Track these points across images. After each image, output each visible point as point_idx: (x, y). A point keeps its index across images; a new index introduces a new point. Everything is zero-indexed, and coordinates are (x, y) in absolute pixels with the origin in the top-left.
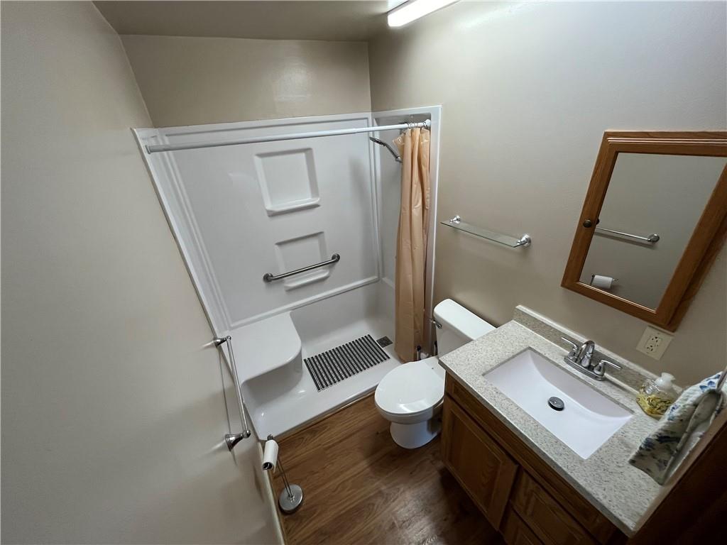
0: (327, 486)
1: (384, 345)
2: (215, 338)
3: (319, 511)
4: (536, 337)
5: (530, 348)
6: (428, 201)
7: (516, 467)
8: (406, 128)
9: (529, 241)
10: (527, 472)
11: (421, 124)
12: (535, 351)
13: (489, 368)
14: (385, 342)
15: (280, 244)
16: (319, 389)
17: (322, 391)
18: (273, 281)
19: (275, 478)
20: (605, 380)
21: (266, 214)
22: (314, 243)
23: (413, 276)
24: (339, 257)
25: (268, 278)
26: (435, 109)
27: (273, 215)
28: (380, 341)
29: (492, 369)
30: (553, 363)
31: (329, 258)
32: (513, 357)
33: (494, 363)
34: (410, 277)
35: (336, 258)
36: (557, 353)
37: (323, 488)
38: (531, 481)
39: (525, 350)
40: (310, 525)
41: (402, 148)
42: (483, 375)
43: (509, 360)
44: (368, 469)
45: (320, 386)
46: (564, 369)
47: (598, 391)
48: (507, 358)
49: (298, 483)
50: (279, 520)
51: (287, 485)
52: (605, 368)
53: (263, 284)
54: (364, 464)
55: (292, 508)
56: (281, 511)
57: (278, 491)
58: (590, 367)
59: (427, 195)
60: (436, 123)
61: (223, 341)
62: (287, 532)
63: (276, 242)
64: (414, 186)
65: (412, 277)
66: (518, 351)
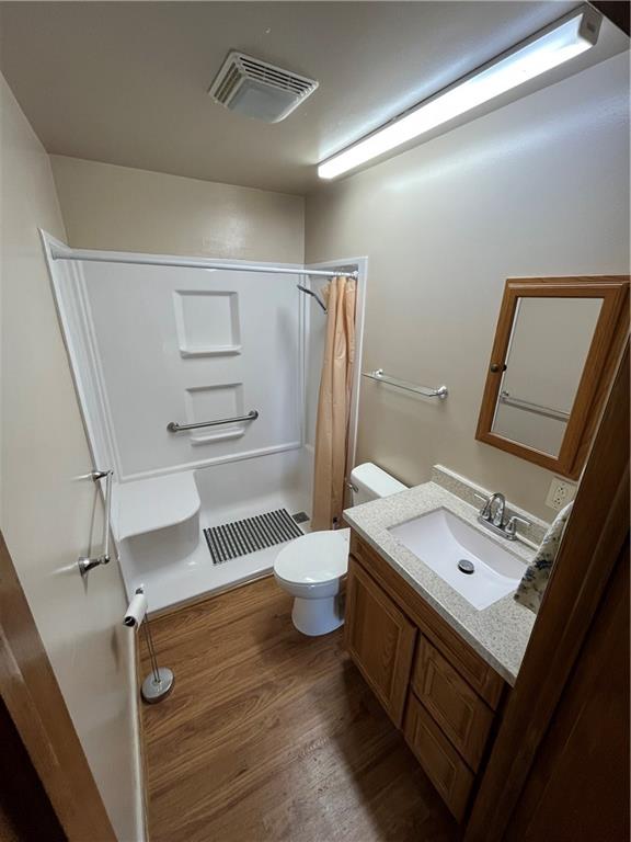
0: (206, 672)
1: (300, 521)
2: (94, 471)
3: (189, 702)
4: (452, 498)
5: (443, 508)
6: (352, 354)
7: (413, 631)
8: (332, 277)
9: (445, 392)
10: (425, 636)
11: (348, 274)
12: (449, 511)
13: (395, 523)
14: (301, 518)
15: (191, 391)
16: (215, 562)
17: (219, 566)
18: (179, 432)
19: (143, 660)
20: (516, 539)
21: (179, 354)
22: (231, 394)
23: (333, 434)
24: (257, 414)
25: (172, 428)
26: (363, 260)
27: (187, 357)
28: (296, 517)
29: (399, 524)
30: (465, 522)
31: (246, 414)
32: (424, 515)
33: (402, 519)
34: (329, 435)
35: (254, 416)
36: (471, 513)
37: (199, 676)
38: (428, 645)
39: (438, 509)
40: (176, 718)
41: (328, 297)
42: (388, 529)
43: (419, 517)
44: (259, 657)
45: (217, 559)
46: (476, 529)
47: (507, 550)
48: (416, 515)
49: (171, 666)
50: (138, 709)
51: (155, 668)
52: (516, 526)
53: (166, 433)
54: (254, 650)
55: (157, 695)
56: (143, 699)
57: (142, 675)
58: (501, 526)
59: (351, 347)
60: (363, 275)
61: (103, 475)
62: (145, 725)
63: (188, 387)
64: (338, 336)
65: (333, 436)
66: (429, 510)
